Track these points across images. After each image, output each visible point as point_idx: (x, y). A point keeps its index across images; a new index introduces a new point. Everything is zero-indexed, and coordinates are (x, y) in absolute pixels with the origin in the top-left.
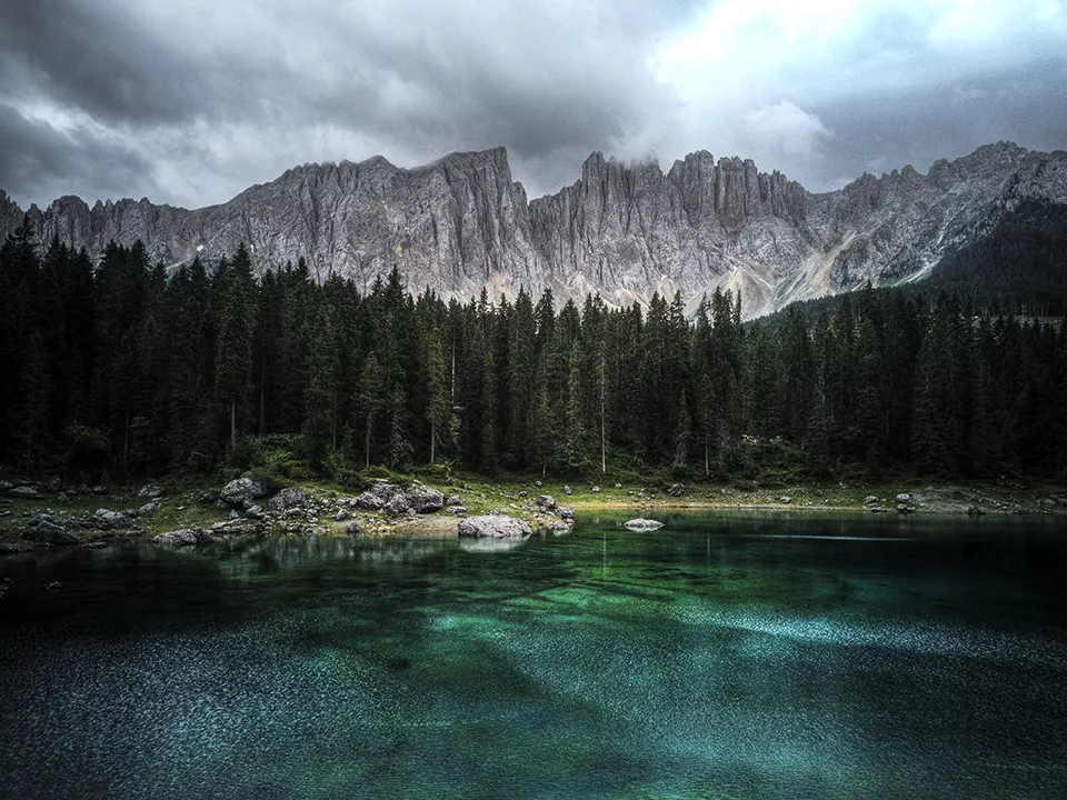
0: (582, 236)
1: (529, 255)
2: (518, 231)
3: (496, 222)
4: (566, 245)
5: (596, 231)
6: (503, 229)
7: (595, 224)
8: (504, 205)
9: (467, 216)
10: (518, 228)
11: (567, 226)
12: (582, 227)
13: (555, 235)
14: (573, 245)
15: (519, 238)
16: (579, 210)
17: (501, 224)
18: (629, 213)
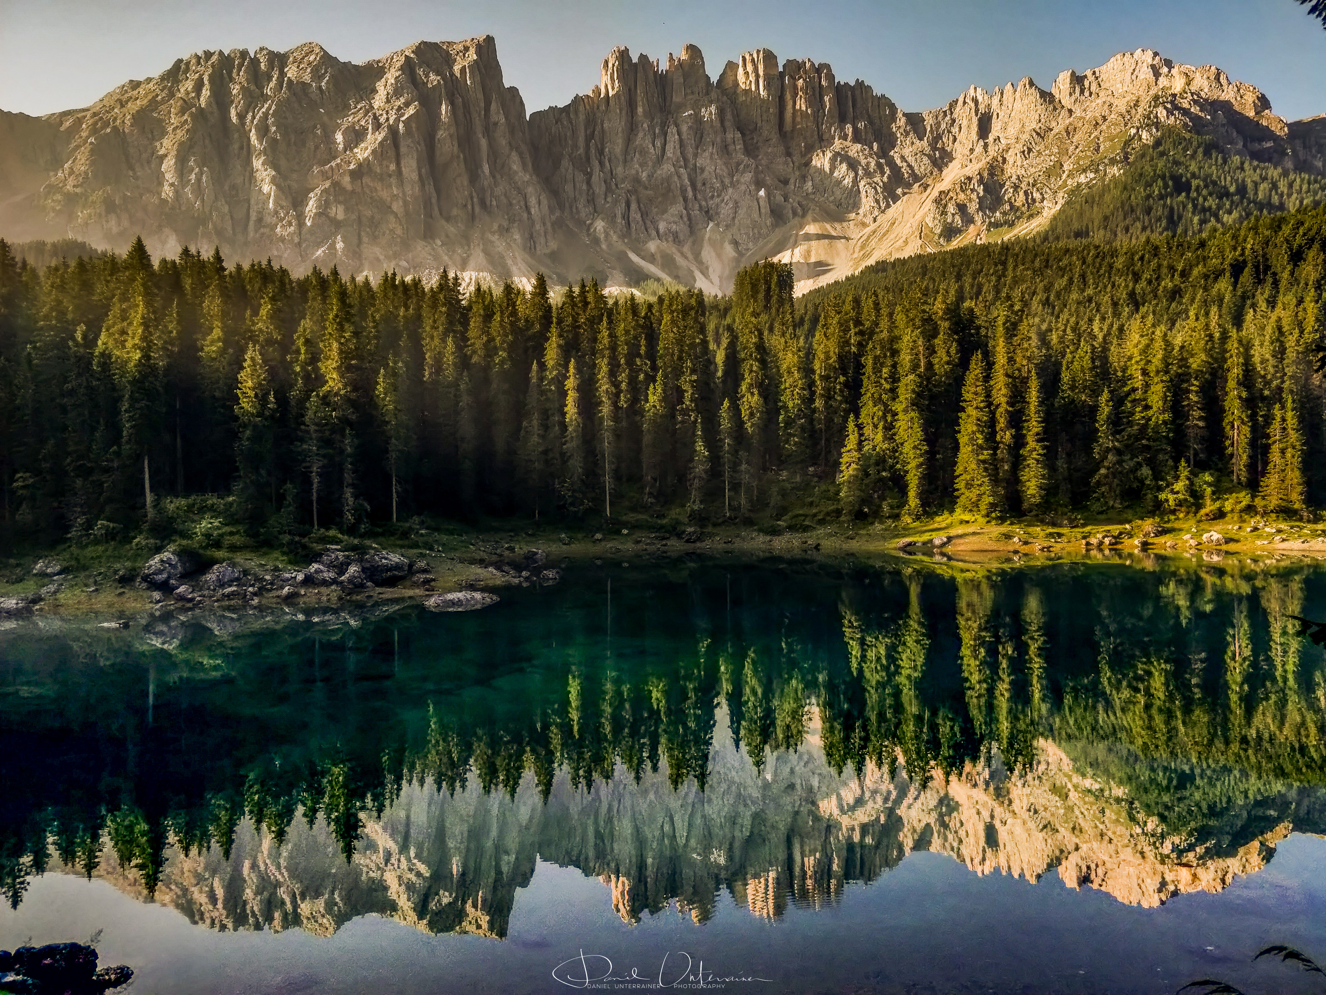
0: (601, 164)
1: (530, 190)
2: (515, 156)
3: (484, 142)
4: (580, 177)
5: (621, 158)
6: (494, 154)
7: (618, 149)
8: (494, 118)
9: (441, 134)
10: (514, 153)
11: (581, 151)
12: (601, 152)
13: (565, 163)
14: (589, 175)
15: (516, 166)
16: (598, 128)
17: (490, 145)
18: (665, 134)
